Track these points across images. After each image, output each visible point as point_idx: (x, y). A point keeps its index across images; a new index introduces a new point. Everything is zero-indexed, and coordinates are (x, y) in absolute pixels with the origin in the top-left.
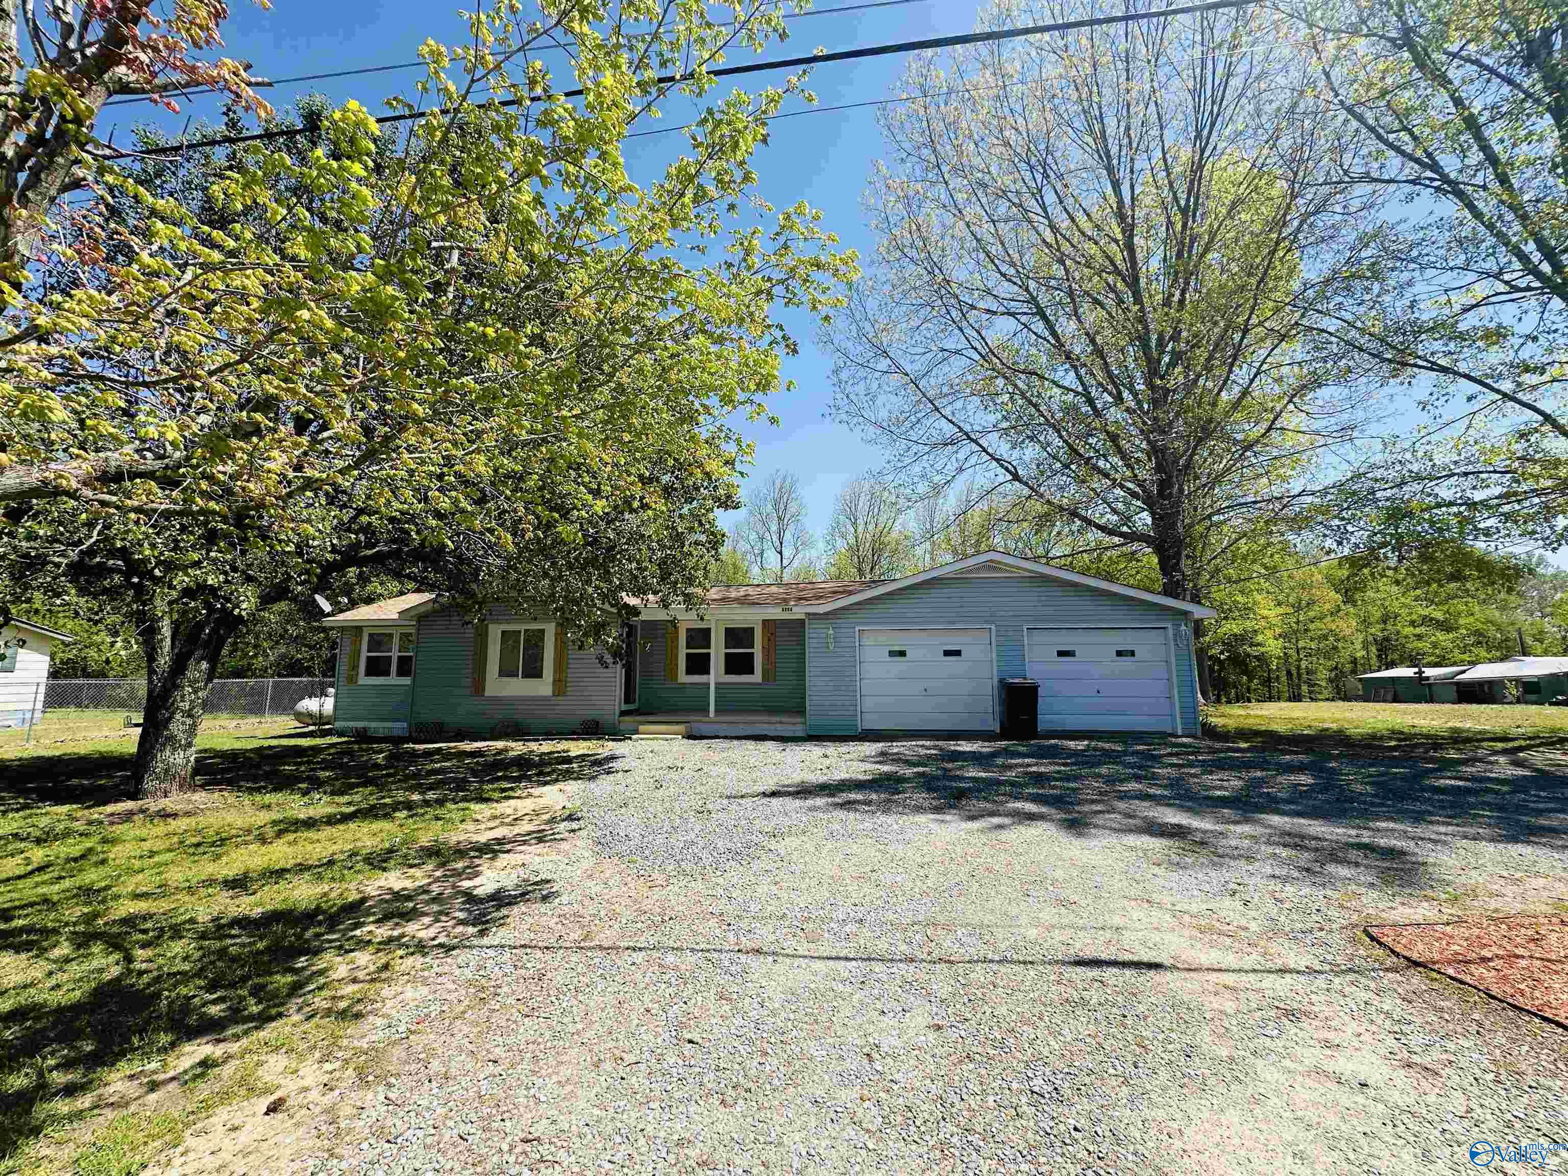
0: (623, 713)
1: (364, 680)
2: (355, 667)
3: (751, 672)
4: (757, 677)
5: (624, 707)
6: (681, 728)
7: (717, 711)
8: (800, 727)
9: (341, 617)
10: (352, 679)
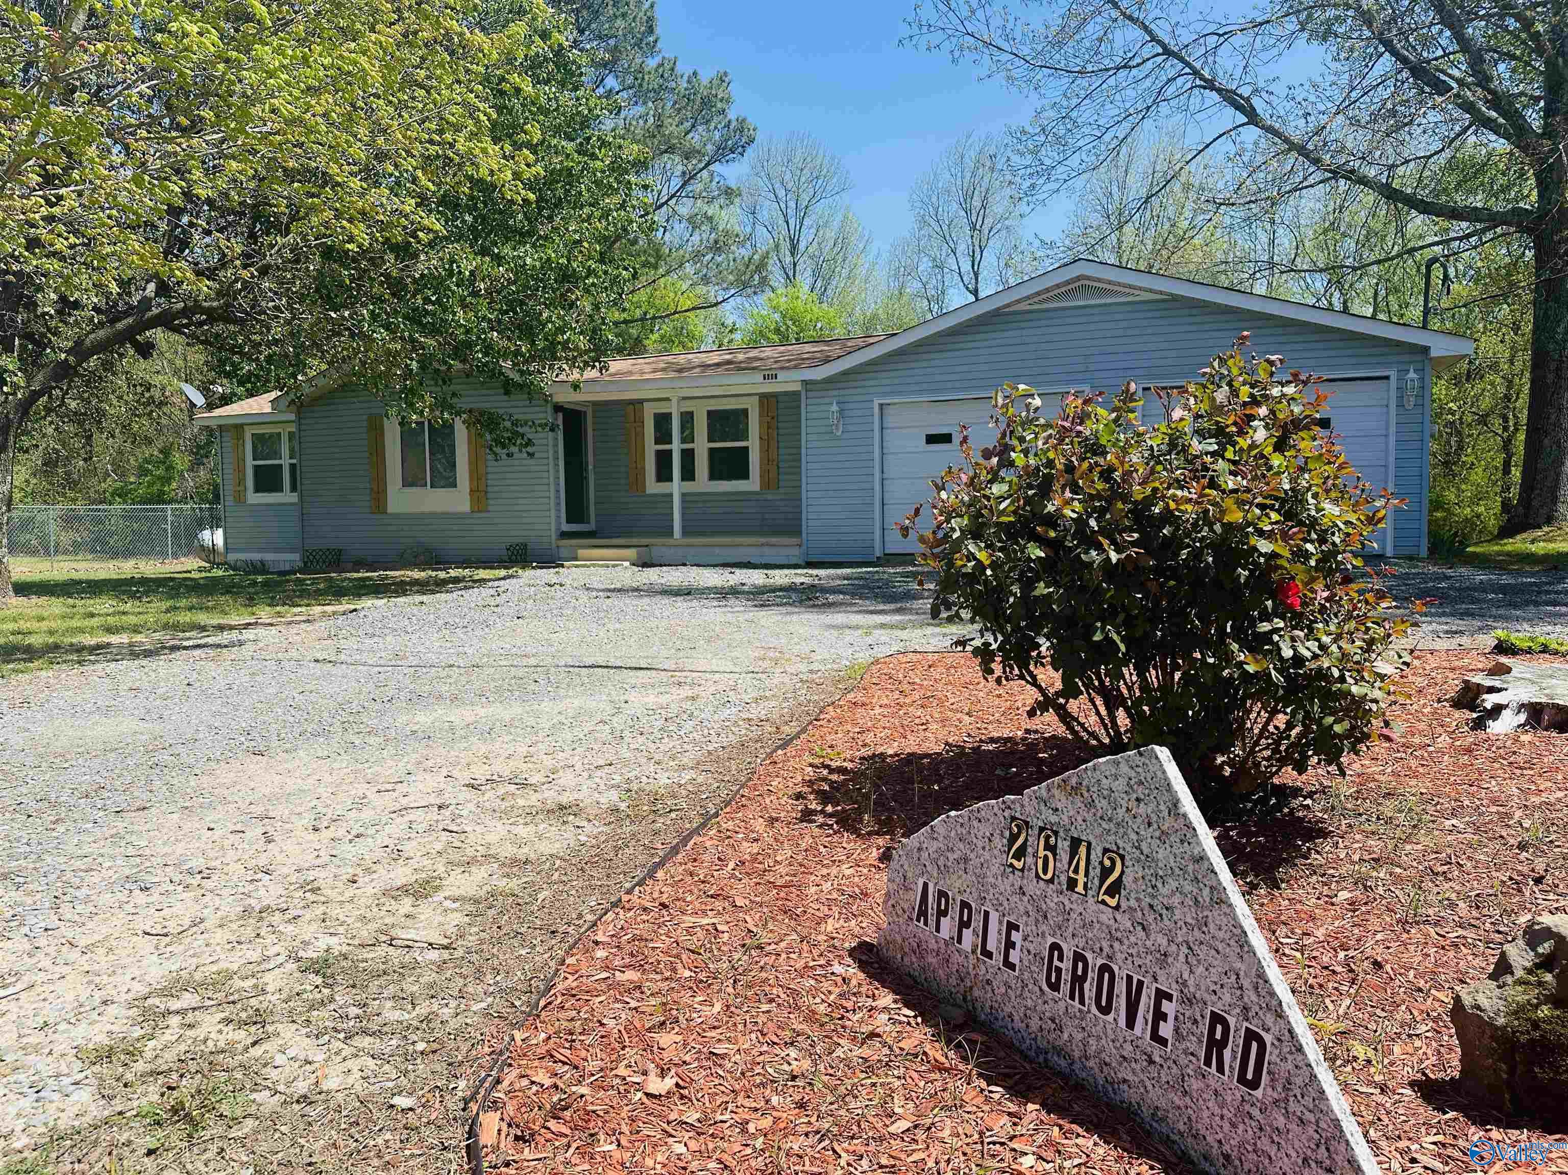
0: (564, 535)
1: (254, 498)
2: (241, 481)
3: (745, 475)
4: (752, 484)
5: (566, 527)
6: (632, 553)
7: (685, 532)
8: (796, 551)
9: (217, 412)
10: (240, 498)
